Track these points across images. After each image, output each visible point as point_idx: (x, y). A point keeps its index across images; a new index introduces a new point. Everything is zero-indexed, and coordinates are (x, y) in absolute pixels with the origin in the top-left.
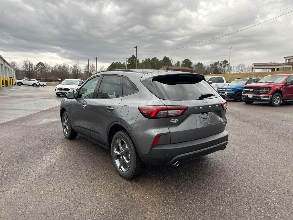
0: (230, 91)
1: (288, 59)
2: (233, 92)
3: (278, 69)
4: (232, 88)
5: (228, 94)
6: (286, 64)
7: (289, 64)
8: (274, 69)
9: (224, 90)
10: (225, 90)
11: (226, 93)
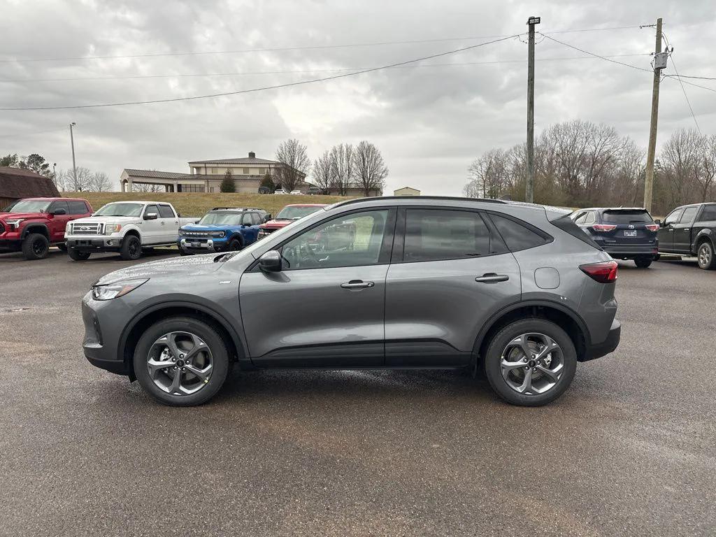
0: (218, 236)
1: (196, 167)
2: (224, 239)
3: (179, 186)
4: (224, 231)
5: (215, 243)
6: (192, 177)
7: (198, 177)
8: (172, 186)
9: (204, 236)
10: (206, 234)
11: (210, 241)
